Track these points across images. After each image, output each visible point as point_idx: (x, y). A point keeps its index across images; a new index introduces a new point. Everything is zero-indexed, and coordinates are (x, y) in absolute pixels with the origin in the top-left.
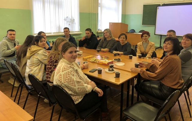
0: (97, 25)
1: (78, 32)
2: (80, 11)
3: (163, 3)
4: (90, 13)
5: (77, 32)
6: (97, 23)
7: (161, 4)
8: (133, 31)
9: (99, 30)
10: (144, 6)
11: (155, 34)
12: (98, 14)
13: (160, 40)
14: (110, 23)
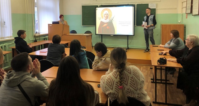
0: (34, 27)
1: (10, 37)
2: (12, 12)
4: (25, 14)
5: (8, 37)
6: (34, 25)
8: (74, 32)
9: (36, 33)
10: (83, 6)
11: (96, 34)
12: (34, 15)
13: (101, 39)
14: (48, 24)
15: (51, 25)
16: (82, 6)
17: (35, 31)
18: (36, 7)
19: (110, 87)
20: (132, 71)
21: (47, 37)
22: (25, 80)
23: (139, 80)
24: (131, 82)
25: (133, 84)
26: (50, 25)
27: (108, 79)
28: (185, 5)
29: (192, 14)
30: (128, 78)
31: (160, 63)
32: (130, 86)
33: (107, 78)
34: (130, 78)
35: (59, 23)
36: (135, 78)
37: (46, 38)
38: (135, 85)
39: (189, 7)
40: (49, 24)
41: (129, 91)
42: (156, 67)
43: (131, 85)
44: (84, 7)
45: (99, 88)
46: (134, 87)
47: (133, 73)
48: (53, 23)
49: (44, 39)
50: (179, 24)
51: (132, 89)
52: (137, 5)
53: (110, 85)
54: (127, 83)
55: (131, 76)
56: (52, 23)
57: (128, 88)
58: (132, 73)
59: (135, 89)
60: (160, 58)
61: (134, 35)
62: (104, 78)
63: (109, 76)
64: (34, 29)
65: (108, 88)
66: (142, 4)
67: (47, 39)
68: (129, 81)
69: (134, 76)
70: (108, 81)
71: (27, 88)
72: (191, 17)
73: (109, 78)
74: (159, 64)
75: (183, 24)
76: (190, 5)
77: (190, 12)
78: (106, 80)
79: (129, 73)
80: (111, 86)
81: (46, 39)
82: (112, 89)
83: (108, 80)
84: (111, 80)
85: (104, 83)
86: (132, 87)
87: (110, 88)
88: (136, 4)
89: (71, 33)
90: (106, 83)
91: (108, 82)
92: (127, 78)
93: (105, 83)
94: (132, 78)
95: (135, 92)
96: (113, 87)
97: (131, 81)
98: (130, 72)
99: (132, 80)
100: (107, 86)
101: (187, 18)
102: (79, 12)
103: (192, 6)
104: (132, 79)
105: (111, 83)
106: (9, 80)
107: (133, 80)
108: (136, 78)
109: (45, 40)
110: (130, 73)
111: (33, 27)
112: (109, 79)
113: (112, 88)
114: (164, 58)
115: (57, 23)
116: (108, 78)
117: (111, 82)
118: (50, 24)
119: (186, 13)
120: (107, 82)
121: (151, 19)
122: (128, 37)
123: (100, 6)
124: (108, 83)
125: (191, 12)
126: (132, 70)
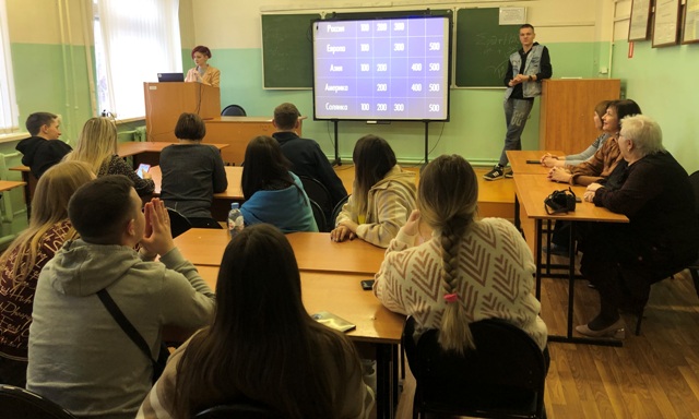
0: (93, 95)
1: (12, 130)
3: (331, 11)
4: (60, 46)
6: (92, 88)
7: (323, 13)
8: (236, 110)
9: (104, 115)
10: (265, 18)
11: (315, 119)
12: (93, 48)
13: (333, 135)
14: (145, 84)
15: (155, 88)
16: (263, 16)
17: (97, 110)
18: (97, 19)
19: (426, 288)
20: (499, 238)
21: (141, 129)
22: (126, 272)
23: (522, 266)
24: (496, 273)
25: (503, 279)
26: (151, 88)
27: (418, 265)
28: (625, 10)
29: (650, 44)
30: (485, 259)
31: (554, 208)
32: (494, 286)
33: (412, 261)
34: (493, 261)
35: (182, 80)
36: (510, 259)
37: (139, 135)
38: (508, 282)
39: (641, 17)
40: (148, 81)
41: (490, 304)
42: (539, 221)
43: (498, 286)
44: (268, 21)
45: (368, 292)
46: (507, 289)
47: (503, 245)
48: (160, 80)
49: (132, 138)
50: (601, 77)
51: (501, 298)
52: (461, 12)
53: (426, 284)
54: (485, 278)
55: (495, 253)
56: (157, 81)
57: (488, 295)
58: (500, 245)
59: (509, 294)
60: (555, 193)
61: (448, 120)
62: (401, 260)
63: (421, 254)
64: (94, 100)
65: (420, 293)
66: (476, 9)
67: (143, 137)
68: (492, 269)
69: (506, 256)
70: (418, 269)
71: (134, 296)
72: (645, 53)
73: (422, 259)
74: (550, 212)
75: (616, 77)
76: (647, 10)
77: (644, 36)
78: (410, 268)
79: (489, 243)
80: (431, 287)
81: (136, 138)
82: (435, 298)
83: (420, 267)
84: (429, 266)
85: (403, 276)
86: (501, 292)
87: (428, 294)
88: (455, 8)
89: (227, 115)
90: (413, 276)
91: (419, 274)
92: (483, 261)
93: (409, 275)
94: (500, 261)
95: (508, 304)
96: (437, 290)
97: (497, 270)
98: (492, 241)
99: (500, 269)
100: (415, 288)
101: (630, 57)
102: (253, 39)
103: (651, 15)
104: (498, 264)
105: (430, 277)
106: (72, 274)
107: (502, 266)
108: (511, 261)
109: (133, 140)
110: (494, 245)
111: (90, 94)
112: (423, 265)
113: (433, 293)
114: (568, 193)
115: (178, 78)
116: (416, 259)
117: (431, 273)
118: (151, 84)
119: (629, 41)
120: (416, 275)
121: (533, 61)
122: (427, 124)
123: (328, 15)
124: (419, 277)
125: (649, 35)
126: (498, 233)
